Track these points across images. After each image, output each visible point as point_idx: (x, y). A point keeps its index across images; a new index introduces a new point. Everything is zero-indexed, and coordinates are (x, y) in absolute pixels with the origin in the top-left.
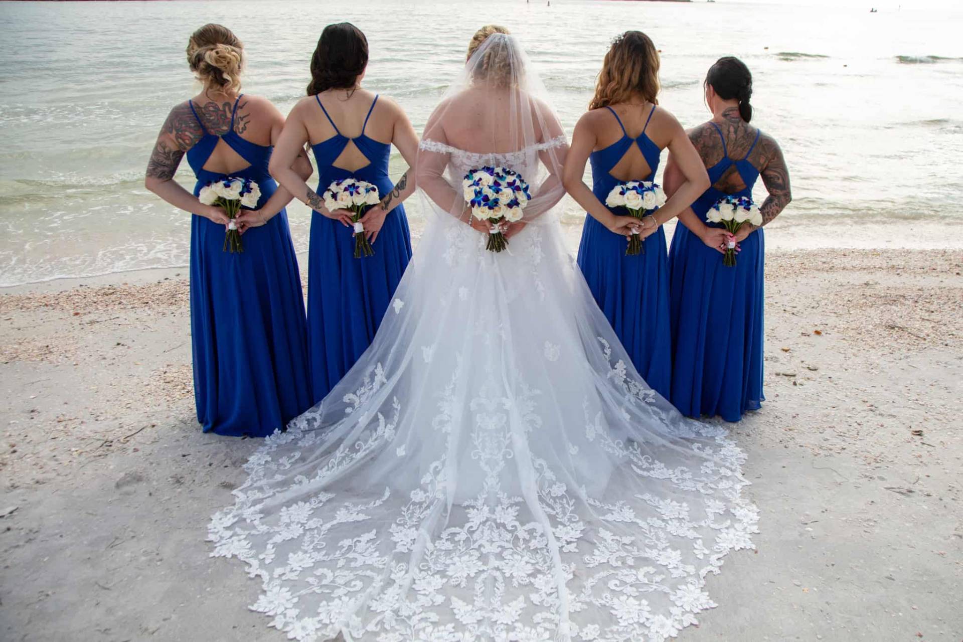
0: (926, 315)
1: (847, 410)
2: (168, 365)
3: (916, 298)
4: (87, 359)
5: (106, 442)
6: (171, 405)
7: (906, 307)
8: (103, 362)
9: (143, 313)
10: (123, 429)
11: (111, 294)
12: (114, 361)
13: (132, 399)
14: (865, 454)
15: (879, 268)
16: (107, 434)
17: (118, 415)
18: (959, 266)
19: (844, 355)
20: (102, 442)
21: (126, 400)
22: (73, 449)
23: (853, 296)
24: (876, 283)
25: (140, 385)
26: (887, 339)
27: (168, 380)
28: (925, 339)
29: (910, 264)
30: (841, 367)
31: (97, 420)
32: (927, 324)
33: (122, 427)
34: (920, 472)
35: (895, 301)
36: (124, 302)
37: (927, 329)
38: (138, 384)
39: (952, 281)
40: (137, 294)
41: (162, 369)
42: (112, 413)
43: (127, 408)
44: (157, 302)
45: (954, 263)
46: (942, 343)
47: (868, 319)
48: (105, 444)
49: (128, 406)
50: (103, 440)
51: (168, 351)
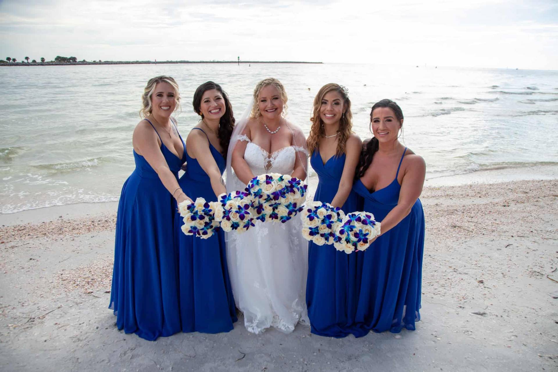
0: (470, 219)
1: (443, 272)
2: (63, 270)
3: (463, 211)
4: (12, 269)
5: (30, 319)
6: (68, 294)
7: (459, 215)
8: (22, 270)
9: (43, 240)
10: (40, 311)
11: (22, 230)
12: (29, 269)
13: (44, 292)
14: (458, 295)
15: (441, 196)
16: (31, 314)
17: (36, 302)
18: (479, 193)
19: (434, 243)
20: (28, 319)
21: (39, 293)
22: (10, 325)
24: (441, 204)
25: (48, 282)
26: (453, 233)
27: (64, 279)
28: (472, 232)
29: (455, 193)
30: (434, 249)
31: (23, 306)
32: (471, 223)
33: (39, 309)
34: (487, 303)
35: (453, 213)
36: (32, 234)
37: (472, 227)
38: (46, 282)
39: (478, 201)
40: (38, 229)
41: (59, 272)
42: (32, 301)
43: (42, 297)
44: (51, 233)
45: (477, 192)
46: (481, 233)
47: (441, 223)
48: (30, 320)
49: (42, 296)
50: (28, 318)
51: (62, 262)
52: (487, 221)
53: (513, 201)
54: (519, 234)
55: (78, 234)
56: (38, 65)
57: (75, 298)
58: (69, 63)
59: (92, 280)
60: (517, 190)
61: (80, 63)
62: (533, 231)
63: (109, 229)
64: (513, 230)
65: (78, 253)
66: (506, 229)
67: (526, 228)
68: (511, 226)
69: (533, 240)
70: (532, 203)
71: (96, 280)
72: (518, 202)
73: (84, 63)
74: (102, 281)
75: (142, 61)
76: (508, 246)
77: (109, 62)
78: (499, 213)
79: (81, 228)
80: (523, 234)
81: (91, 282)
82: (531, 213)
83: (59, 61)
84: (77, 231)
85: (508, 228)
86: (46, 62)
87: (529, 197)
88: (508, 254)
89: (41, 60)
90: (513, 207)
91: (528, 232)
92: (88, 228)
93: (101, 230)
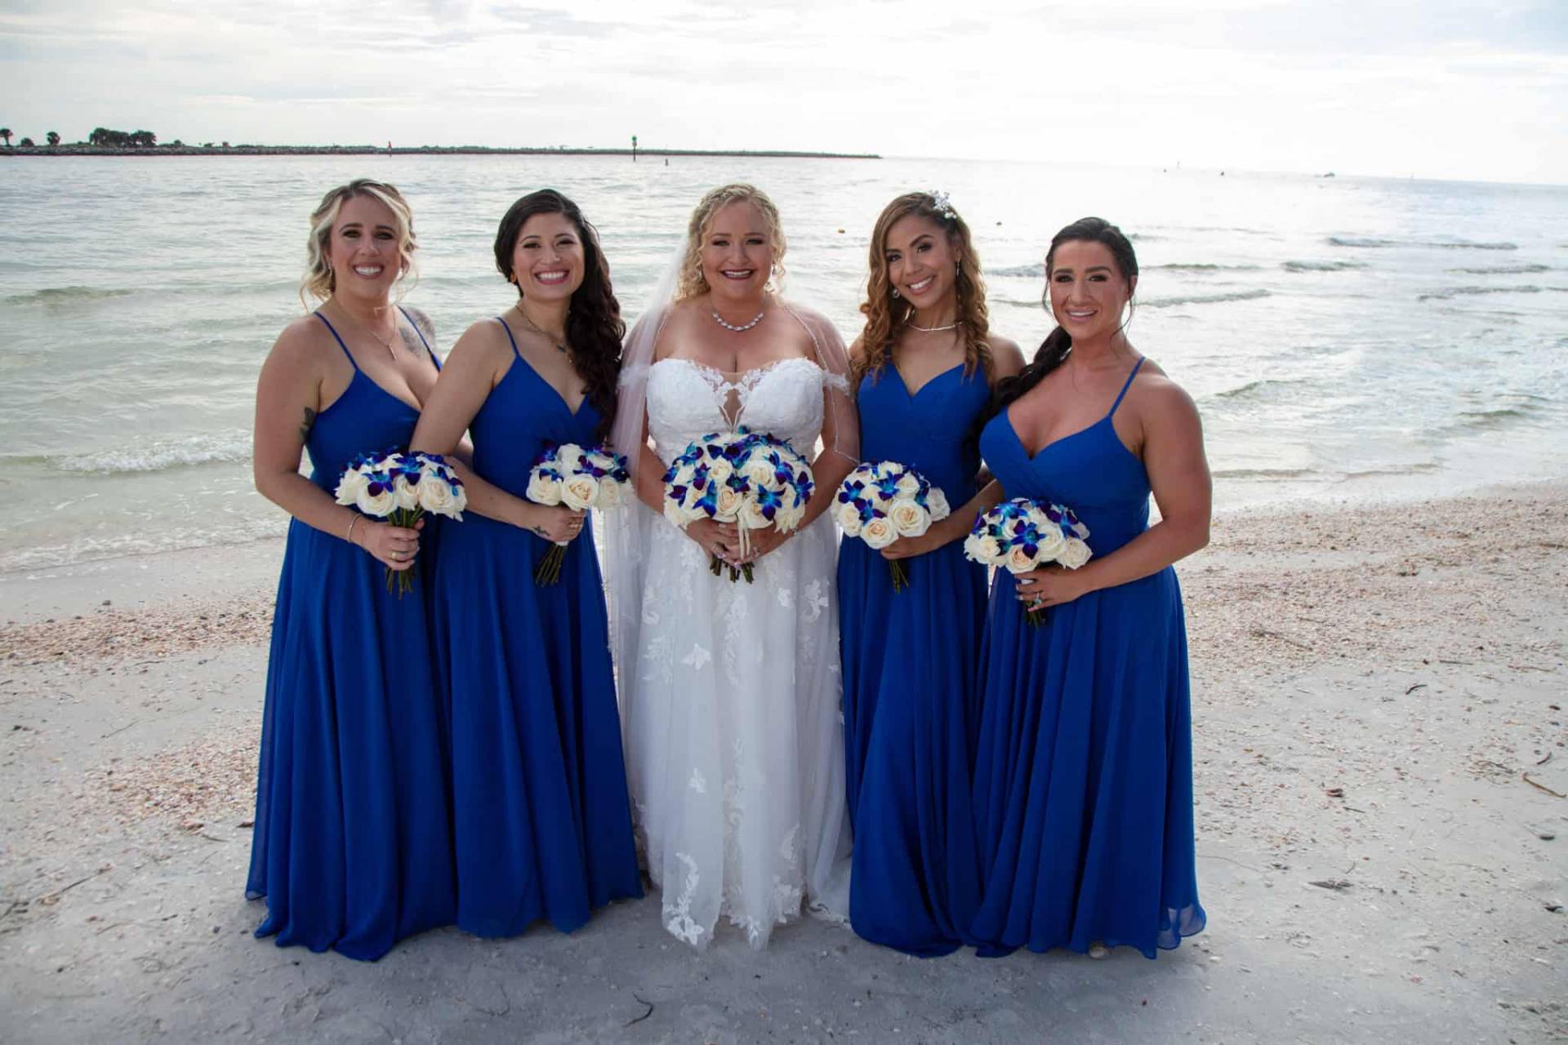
1: (1226, 766)
2: (114, 760)
3: (1284, 588)
5: (15, 905)
6: (129, 830)
7: (1273, 601)
9: (57, 672)
10: (45, 879)
12: (11, 759)
13: (55, 824)
14: (1268, 832)
15: (1221, 545)
16: (15, 891)
17: (31, 855)
18: (1332, 537)
20: (8, 906)
21: (42, 826)
23: (1193, 591)
24: (1223, 568)
25: (67, 796)
26: (1255, 652)
27: (117, 786)
29: (1263, 537)
30: (1201, 700)
32: (1308, 625)
33: (42, 875)
34: (1354, 853)
35: (1255, 594)
36: (19, 653)
37: (1310, 633)
38: (63, 795)
39: (1328, 560)
40: (39, 639)
41: (103, 767)
42: (24, 852)
43: (48, 840)
44: (79, 651)
45: (1325, 533)
46: (1336, 654)
47: (1223, 623)
48: (14, 909)
49: (49, 837)
50: (9, 902)
51: (111, 735)
52: (1353, 617)
53: (1428, 559)
54: (1446, 655)
55: (160, 654)
56: (40, 154)
57: (150, 844)
58: (133, 150)
59: (200, 789)
60: (1439, 529)
61: (166, 149)
62: (1485, 647)
63: (251, 640)
64: (1426, 644)
65: (159, 710)
66: (1406, 642)
67: (1465, 639)
68: (1421, 633)
69: (1485, 673)
70: (1481, 567)
71: (211, 789)
72: (1440, 563)
73: (177, 149)
74: (229, 794)
75: (351, 147)
76: (1412, 689)
77: (252, 147)
78: (1389, 594)
79: (168, 635)
80: (1455, 654)
81: (197, 794)
82: (1479, 594)
83: (102, 142)
84: (157, 646)
85: (1414, 637)
86: (62, 146)
87: (1475, 549)
88: (1412, 712)
89: (49, 139)
90: (1428, 577)
91: (1470, 650)
92: (188, 635)
93: (229, 643)
